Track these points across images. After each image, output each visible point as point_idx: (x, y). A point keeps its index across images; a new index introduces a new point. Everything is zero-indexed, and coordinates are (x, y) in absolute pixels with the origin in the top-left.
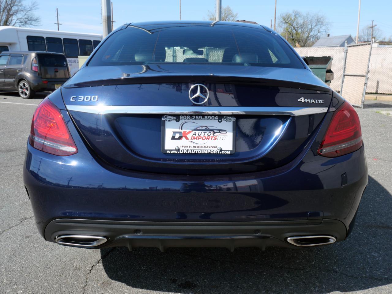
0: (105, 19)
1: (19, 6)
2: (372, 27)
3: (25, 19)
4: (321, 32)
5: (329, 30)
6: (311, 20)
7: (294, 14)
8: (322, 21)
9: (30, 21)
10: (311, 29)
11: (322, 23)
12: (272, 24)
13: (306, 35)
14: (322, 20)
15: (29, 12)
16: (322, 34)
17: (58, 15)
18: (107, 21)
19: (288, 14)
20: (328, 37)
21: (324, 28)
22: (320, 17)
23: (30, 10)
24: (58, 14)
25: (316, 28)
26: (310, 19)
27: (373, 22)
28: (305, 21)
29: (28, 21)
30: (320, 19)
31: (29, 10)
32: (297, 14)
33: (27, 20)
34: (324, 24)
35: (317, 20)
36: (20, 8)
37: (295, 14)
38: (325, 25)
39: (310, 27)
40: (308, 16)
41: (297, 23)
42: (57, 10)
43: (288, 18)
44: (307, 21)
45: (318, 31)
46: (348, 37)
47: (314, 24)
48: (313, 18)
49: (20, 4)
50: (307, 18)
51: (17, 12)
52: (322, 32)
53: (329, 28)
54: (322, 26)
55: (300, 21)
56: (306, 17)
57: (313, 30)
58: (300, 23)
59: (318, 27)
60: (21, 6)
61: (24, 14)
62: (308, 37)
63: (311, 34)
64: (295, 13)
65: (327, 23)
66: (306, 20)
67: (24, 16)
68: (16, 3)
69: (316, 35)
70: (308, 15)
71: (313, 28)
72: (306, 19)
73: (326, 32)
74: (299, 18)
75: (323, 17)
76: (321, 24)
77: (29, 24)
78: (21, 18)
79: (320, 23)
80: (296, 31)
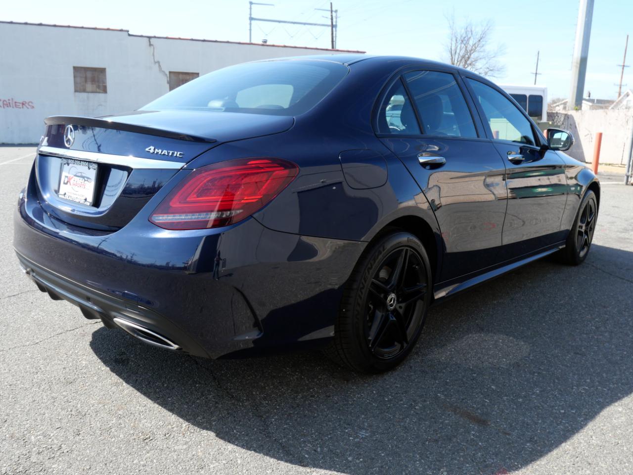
0: (577, 63)
1: (481, 52)
3: (485, 70)
9: (492, 72)
15: (493, 59)
17: (539, 61)
18: (578, 66)
23: (494, 57)
24: (538, 59)
29: (490, 72)
31: (492, 56)
33: (488, 70)
36: (482, 54)
42: (538, 53)
49: (482, 50)
51: (477, 60)
60: (484, 51)
61: (485, 62)
67: (485, 65)
68: (478, 49)
77: (490, 76)
78: (481, 68)
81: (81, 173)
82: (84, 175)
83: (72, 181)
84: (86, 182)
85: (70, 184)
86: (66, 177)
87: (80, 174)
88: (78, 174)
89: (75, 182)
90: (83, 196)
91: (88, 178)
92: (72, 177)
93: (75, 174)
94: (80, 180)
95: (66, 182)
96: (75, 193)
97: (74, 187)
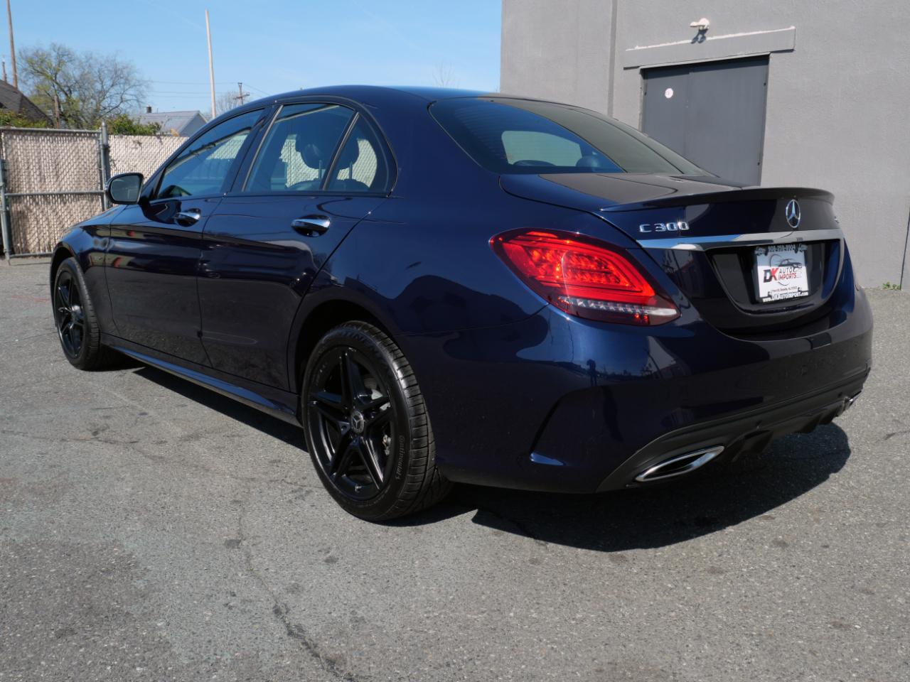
2: (241, 97)
4: (126, 101)
5: (144, 97)
6: (99, 72)
7: (54, 54)
8: (126, 75)
10: (103, 93)
11: (127, 79)
12: (7, 72)
13: (92, 105)
14: (125, 72)
16: (131, 106)
19: (40, 53)
20: (150, 114)
21: (131, 91)
22: (119, 67)
25: (113, 91)
26: (96, 70)
27: (240, 87)
28: (86, 72)
30: (122, 71)
32: (64, 56)
34: (132, 83)
35: (113, 73)
37: (58, 53)
38: (135, 85)
39: (98, 86)
40: (91, 61)
41: (67, 77)
43: (42, 62)
44: (88, 73)
45: (119, 98)
46: (194, 114)
47: (108, 83)
48: (103, 67)
50: (90, 66)
52: (130, 100)
53: (144, 94)
54: (127, 87)
55: (74, 72)
56: (88, 64)
57: (108, 95)
58: (74, 77)
59: (117, 88)
62: (97, 110)
63: (105, 103)
64: (56, 50)
65: (139, 81)
66: (87, 70)
69: (117, 107)
70: (91, 58)
71: (107, 92)
72: (86, 68)
73: (138, 101)
74: (69, 64)
75: (127, 67)
76: (125, 84)
79: (122, 81)
80: (66, 94)
81: (787, 260)
82: (791, 261)
83: (777, 275)
84: (796, 269)
85: (776, 279)
86: (766, 271)
87: (786, 262)
88: (783, 263)
89: (782, 274)
90: (794, 288)
91: (797, 264)
92: (777, 269)
93: (779, 263)
94: (786, 270)
95: (768, 278)
96: (783, 287)
97: (781, 281)
